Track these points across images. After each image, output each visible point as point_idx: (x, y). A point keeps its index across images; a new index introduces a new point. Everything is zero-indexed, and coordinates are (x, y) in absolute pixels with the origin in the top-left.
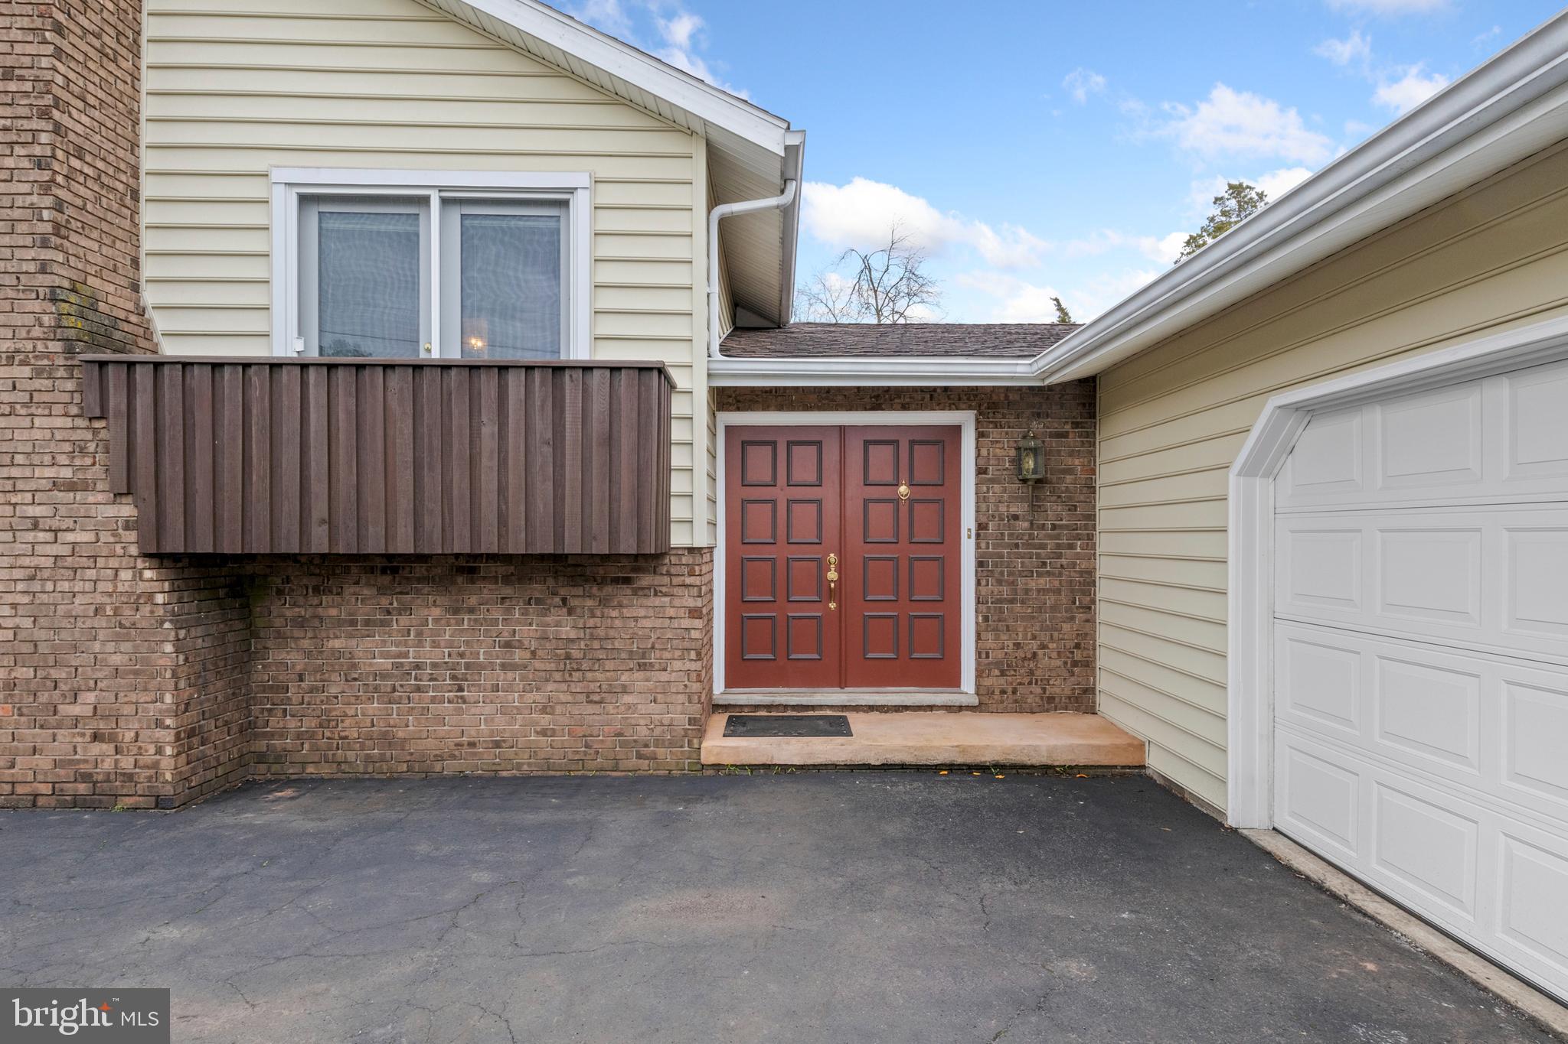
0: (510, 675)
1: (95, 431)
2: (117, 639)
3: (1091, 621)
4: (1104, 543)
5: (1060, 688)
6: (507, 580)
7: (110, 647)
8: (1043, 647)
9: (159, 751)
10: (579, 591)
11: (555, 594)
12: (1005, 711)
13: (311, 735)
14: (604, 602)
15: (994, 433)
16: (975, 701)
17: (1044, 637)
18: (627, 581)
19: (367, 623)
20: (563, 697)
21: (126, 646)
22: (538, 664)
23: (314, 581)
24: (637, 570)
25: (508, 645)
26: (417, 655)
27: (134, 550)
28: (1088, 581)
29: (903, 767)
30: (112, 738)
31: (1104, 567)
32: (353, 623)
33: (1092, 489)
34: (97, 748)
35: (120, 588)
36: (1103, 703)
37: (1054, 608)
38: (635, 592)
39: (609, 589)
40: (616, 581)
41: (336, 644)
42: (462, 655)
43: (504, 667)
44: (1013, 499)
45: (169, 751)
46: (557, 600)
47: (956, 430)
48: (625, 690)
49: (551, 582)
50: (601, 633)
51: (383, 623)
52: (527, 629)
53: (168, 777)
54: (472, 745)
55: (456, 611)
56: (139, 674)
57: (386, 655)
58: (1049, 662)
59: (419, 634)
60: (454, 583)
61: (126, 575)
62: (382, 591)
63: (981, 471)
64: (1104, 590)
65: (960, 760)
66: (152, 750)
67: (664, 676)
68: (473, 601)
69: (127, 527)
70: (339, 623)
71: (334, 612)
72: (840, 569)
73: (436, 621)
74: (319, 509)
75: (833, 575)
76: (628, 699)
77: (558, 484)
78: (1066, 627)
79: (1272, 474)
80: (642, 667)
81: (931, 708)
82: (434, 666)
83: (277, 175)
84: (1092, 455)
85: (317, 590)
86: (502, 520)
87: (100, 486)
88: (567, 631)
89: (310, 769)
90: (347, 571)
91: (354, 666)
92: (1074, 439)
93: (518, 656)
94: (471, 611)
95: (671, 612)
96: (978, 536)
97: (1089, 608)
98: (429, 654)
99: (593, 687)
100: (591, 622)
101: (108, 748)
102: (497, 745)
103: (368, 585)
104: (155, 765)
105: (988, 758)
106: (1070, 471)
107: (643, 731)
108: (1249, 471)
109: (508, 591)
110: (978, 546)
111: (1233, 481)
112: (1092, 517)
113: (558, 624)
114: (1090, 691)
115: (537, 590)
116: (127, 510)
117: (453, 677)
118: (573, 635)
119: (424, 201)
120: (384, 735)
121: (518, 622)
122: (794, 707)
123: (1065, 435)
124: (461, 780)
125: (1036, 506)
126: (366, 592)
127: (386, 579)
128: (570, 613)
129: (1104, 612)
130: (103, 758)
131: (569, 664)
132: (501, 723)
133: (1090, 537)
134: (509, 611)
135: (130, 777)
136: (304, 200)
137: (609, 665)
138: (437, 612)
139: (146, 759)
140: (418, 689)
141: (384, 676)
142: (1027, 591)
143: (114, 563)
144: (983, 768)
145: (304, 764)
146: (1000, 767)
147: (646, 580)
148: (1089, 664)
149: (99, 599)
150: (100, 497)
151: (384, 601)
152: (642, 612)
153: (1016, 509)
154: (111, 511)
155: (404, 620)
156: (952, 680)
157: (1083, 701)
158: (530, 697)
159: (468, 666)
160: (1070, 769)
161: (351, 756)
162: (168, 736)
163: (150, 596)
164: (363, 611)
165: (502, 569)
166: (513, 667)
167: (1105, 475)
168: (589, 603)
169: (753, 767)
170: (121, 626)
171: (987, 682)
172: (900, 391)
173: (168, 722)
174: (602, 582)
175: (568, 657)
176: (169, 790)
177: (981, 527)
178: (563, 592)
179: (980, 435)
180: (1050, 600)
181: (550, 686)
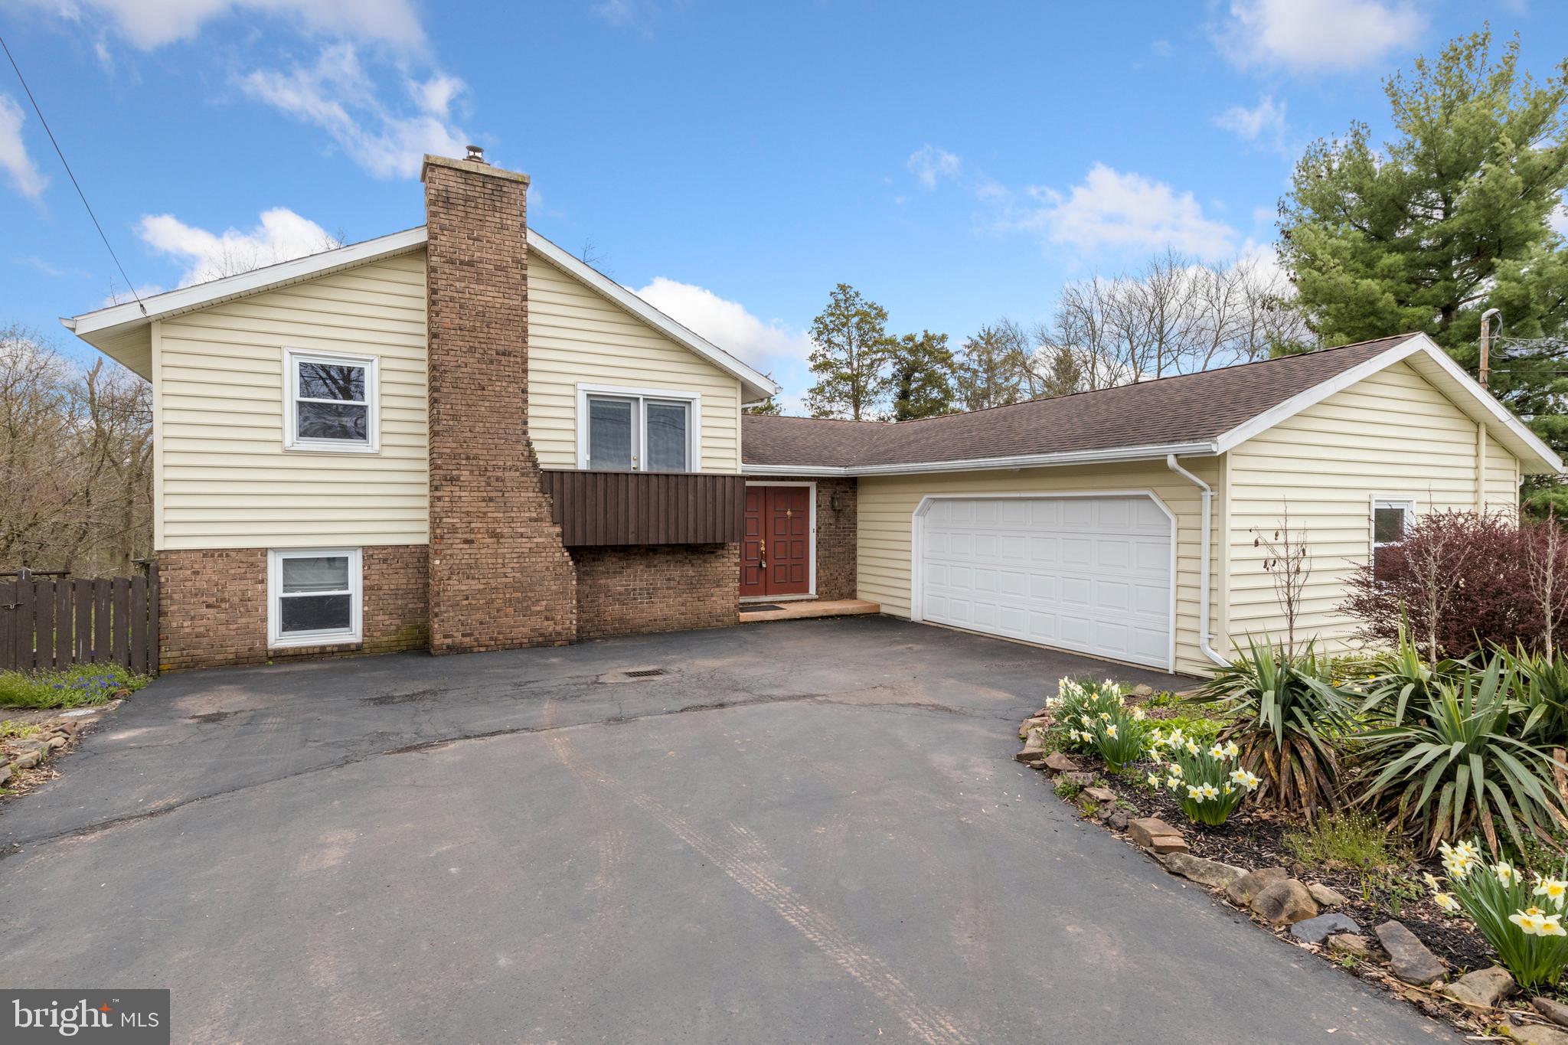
0: (670, 591)
1: (546, 498)
2: (555, 580)
3: (855, 564)
4: (860, 534)
5: (845, 590)
6: (668, 553)
7: (552, 583)
8: (840, 574)
9: (571, 623)
10: (696, 557)
11: (686, 558)
12: (827, 600)
13: (592, 620)
14: (705, 561)
15: (824, 491)
16: (817, 597)
17: (840, 571)
18: (713, 553)
19: (614, 573)
20: (690, 599)
21: (557, 582)
22: (680, 587)
23: (593, 556)
24: (716, 548)
25: (669, 579)
26: (634, 585)
27: (561, 545)
28: (853, 549)
29: (807, 618)
30: (553, 619)
31: (860, 543)
32: (608, 573)
33: (856, 513)
34: (546, 623)
35: (556, 560)
36: (859, 595)
37: (843, 560)
38: (716, 557)
39: (707, 556)
40: (709, 553)
41: (602, 581)
42: (651, 584)
43: (667, 588)
44: (830, 517)
45: (574, 622)
46: (687, 561)
47: (807, 489)
48: (712, 595)
49: (685, 554)
50: (704, 573)
51: (621, 573)
52: (676, 573)
53: (574, 632)
54: (655, 620)
55: (648, 566)
56: (564, 593)
57: (622, 586)
58: (841, 580)
59: (635, 576)
60: (648, 555)
61: (558, 555)
62: (620, 559)
63: (818, 506)
64: (859, 552)
65: (825, 614)
66: (568, 622)
67: (726, 589)
68: (656, 562)
69: (558, 535)
70: (603, 573)
71: (600, 568)
72: (765, 547)
73: (642, 571)
74: (632, 527)
75: (763, 549)
76: (713, 599)
77: (715, 519)
78: (847, 567)
79: (924, 516)
80: (718, 586)
81: (802, 600)
82: (641, 589)
83: (580, 386)
84: (856, 499)
85: (594, 560)
86: (696, 531)
87: (547, 520)
88: (691, 573)
89: (592, 634)
90: (606, 551)
91: (609, 591)
92: (850, 494)
93: (672, 584)
94: (655, 566)
95: (729, 564)
96: (817, 532)
97: (854, 559)
98: (638, 584)
99: (701, 595)
100: (700, 569)
101: (551, 623)
102: (665, 620)
103: (615, 557)
104: (569, 628)
105: (834, 613)
106: (849, 506)
107: (719, 611)
108: (918, 515)
109: (669, 558)
110: (817, 535)
111: (914, 518)
112: (856, 524)
113: (688, 570)
114: (855, 591)
115: (679, 557)
116: (558, 529)
117: (648, 594)
118: (693, 574)
119: (637, 399)
120: (621, 619)
121: (673, 570)
122: (752, 603)
123: (847, 492)
124: (650, 634)
125: (837, 519)
126: (614, 560)
127: (622, 554)
128: (692, 566)
129: (859, 560)
130: (549, 627)
131: (692, 586)
132: (666, 611)
133: (855, 531)
134: (669, 566)
135: (559, 634)
136: (588, 395)
137: (706, 586)
138: (642, 567)
139: (566, 626)
140: (635, 599)
141: (620, 594)
142: (834, 553)
143: (553, 550)
144: (832, 617)
145: (589, 632)
146: (838, 616)
147: (720, 552)
148: (854, 581)
149: (547, 564)
150: (548, 524)
151: (621, 563)
152: (718, 565)
153: (831, 521)
154: (552, 530)
155: (629, 571)
156: (806, 591)
157: (852, 595)
158: (678, 599)
159: (653, 589)
160: (859, 615)
161: (608, 628)
162: (574, 617)
163: (567, 562)
164: (612, 568)
165: (667, 549)
166: (671, 588)
167: (860, 508)
168: (699, 562)
169: (758, 622)
170: (556, 575)
171: (821, 589)
172: (788, 477)
173: (574, 611)
174: (704, 553)
175: (691, 583)
176: (575, 637)
177: (818, 528)
178: (690, 557)
179: (818, 492)
180: (842, 556)
181: (685, 595)
